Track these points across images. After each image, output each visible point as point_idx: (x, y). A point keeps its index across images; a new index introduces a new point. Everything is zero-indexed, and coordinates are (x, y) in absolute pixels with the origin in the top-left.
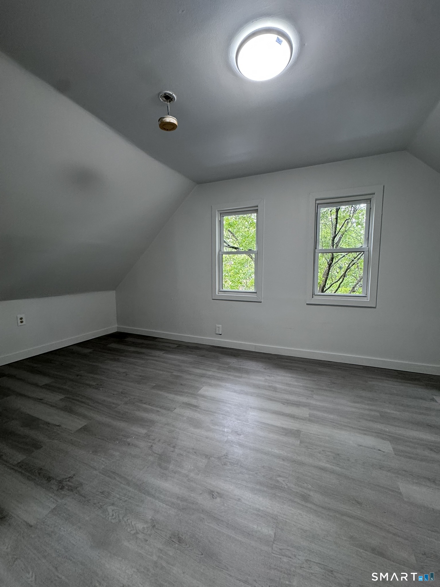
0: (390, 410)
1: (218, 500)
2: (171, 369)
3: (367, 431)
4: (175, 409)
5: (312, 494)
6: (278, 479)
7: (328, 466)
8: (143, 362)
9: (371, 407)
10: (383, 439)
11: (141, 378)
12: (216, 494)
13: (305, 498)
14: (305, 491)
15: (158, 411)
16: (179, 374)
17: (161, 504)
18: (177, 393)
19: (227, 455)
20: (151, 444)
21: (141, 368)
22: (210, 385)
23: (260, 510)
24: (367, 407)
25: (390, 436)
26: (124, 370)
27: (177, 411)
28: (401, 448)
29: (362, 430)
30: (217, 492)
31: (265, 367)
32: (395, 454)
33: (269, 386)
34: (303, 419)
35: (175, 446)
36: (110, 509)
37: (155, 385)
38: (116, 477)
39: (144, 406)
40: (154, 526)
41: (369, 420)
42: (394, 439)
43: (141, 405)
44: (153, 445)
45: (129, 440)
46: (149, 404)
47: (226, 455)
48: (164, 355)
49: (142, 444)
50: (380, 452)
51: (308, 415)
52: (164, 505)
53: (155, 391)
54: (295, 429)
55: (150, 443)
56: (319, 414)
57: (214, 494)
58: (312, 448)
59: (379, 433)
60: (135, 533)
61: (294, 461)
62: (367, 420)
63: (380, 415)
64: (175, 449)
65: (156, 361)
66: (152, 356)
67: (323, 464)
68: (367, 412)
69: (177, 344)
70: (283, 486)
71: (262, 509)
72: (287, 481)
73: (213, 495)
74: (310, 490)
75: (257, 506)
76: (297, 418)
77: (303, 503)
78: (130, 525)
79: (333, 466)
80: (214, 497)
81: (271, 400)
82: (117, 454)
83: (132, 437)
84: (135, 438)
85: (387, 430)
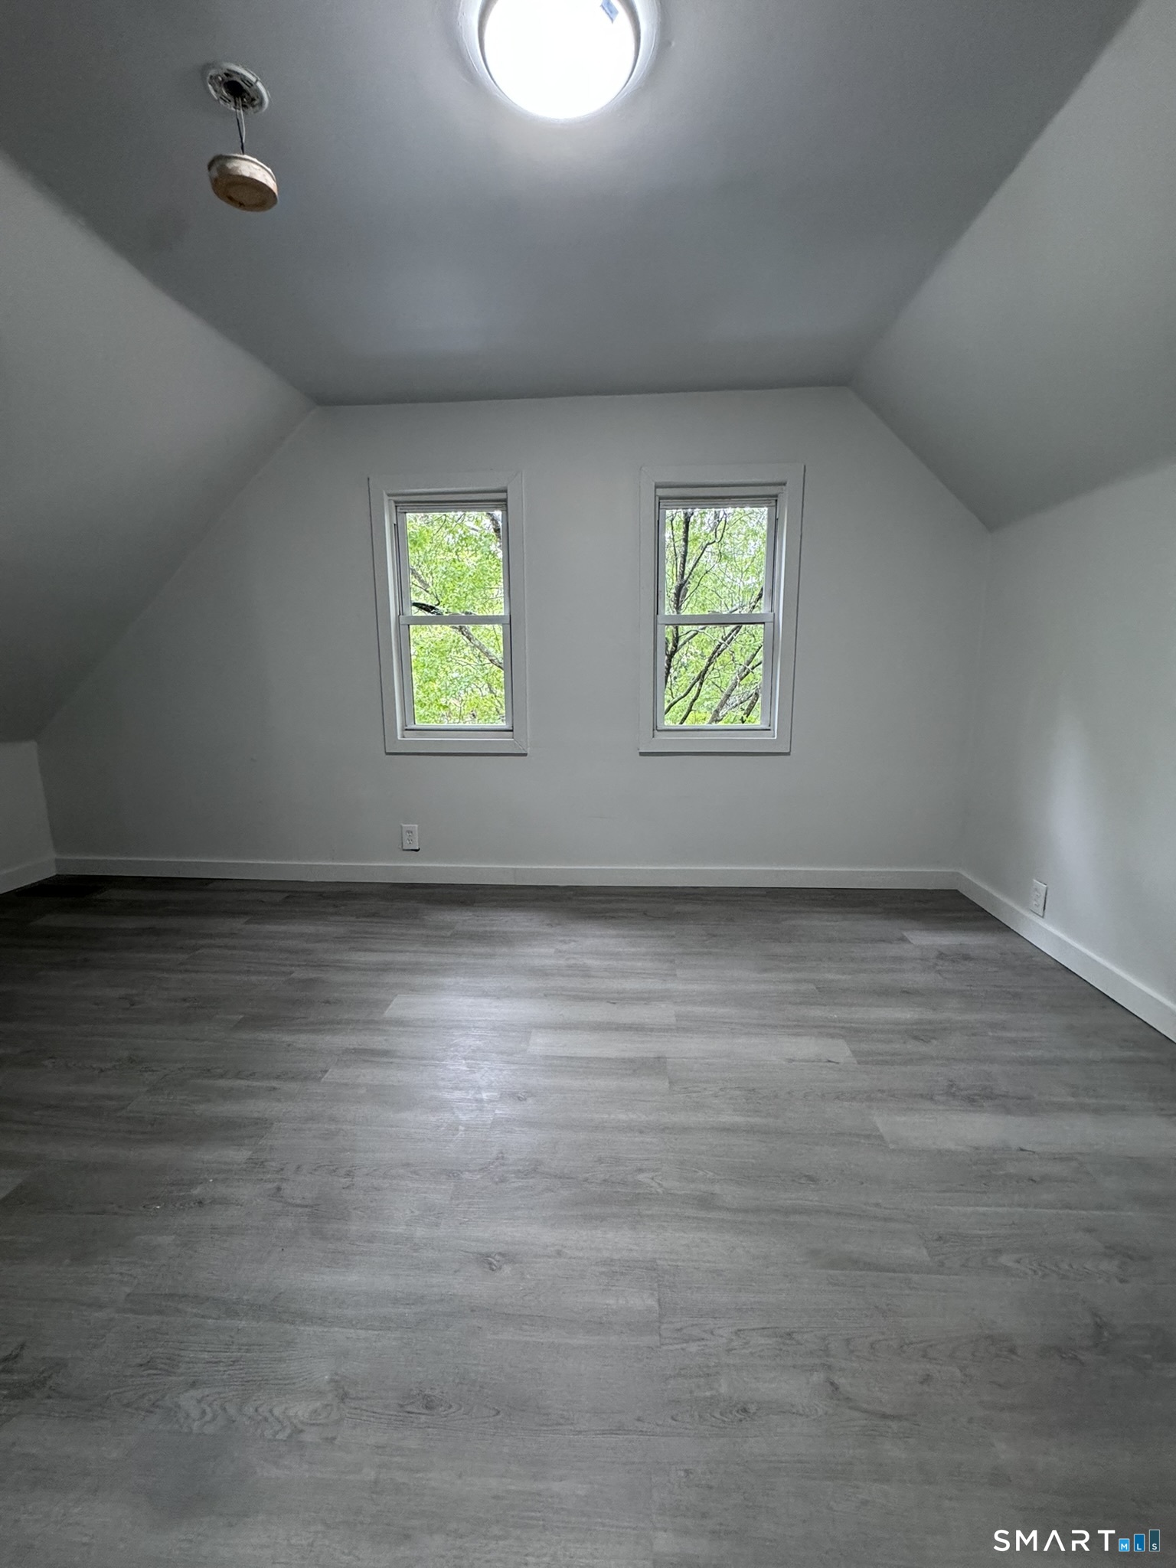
0: (831, 975)
1: (507, 1270)
2: (285, 965)
3: (799, 1027)
4: (326, 1071)
5: (717, 1189)
6: (641, 1177)
7: (739, 1119)
8: (183, 957)
9: (798, 975)
10: (832, 1036)
11: (188, 1004)
12: (498, 1258)
13: (706, 1202)
14: (702, 1187)
15: (275, 1089)
16: (312, 974)
17: (351, 1333)
18: (317, 1028)
19: (503, 1157)
20: (276, 1184)
21: (181, 977)
22: (413, 990)
23: (612, 1260)
24: (790, 976)
25: (843, 1028)
26: (122, 992)
27: (334, 1074)
28: (865, 1047)
29: (788, 1027)
30: (500, 1254)
31: (548, 922)
32: (859, 1063)
33: (569, 967)
34: (666, 1029)
35: (350, 1171)
36: (188, 1400)
37: (241, 1016)
38: (180, 1306)
39: (222, 1083)
40: (344, 1397)
41: (801, 1004)
42: (851, 1032)
43: (211, 1082)
44: (284, 1185)
45: (196, 1191)
46: (238, 1075)
47: (501, 1157)
48: (251, 926)
49: (245, 1191)
50: (831, 1064)
51: (674, 1018)
52: (360, 1331)
53: (245, 1035)
54: (652, 1056)
55: (270, 1181)
56: (699, 1010)
57: (493, 1260)
58: (698, 1089)
59: (822, 1026)
60: (290, 1436)
61: (664, 1129)
62: (796, 1004)
63: (817, 988)
64: (355, 1180)
65: (226, 947)
66: (211, 936)
67: (727, 1118)
68: (790, 987)
69: (284, 892)
70: (653, 1189)
71: (616, 1257)
72: (660, 1178)
73: (490, 1264)
74: (713, 1182)
75: (606, 1254)
76: (652, 1030)
77: (703, 1214)
78: (271, 1419)
79: (749, 1116)
80: (494, 1268)
81: (582, 999)
82: (166, 1239)
83: (206, 1180)
84: (215, 1180)
85: (836, 1016)
